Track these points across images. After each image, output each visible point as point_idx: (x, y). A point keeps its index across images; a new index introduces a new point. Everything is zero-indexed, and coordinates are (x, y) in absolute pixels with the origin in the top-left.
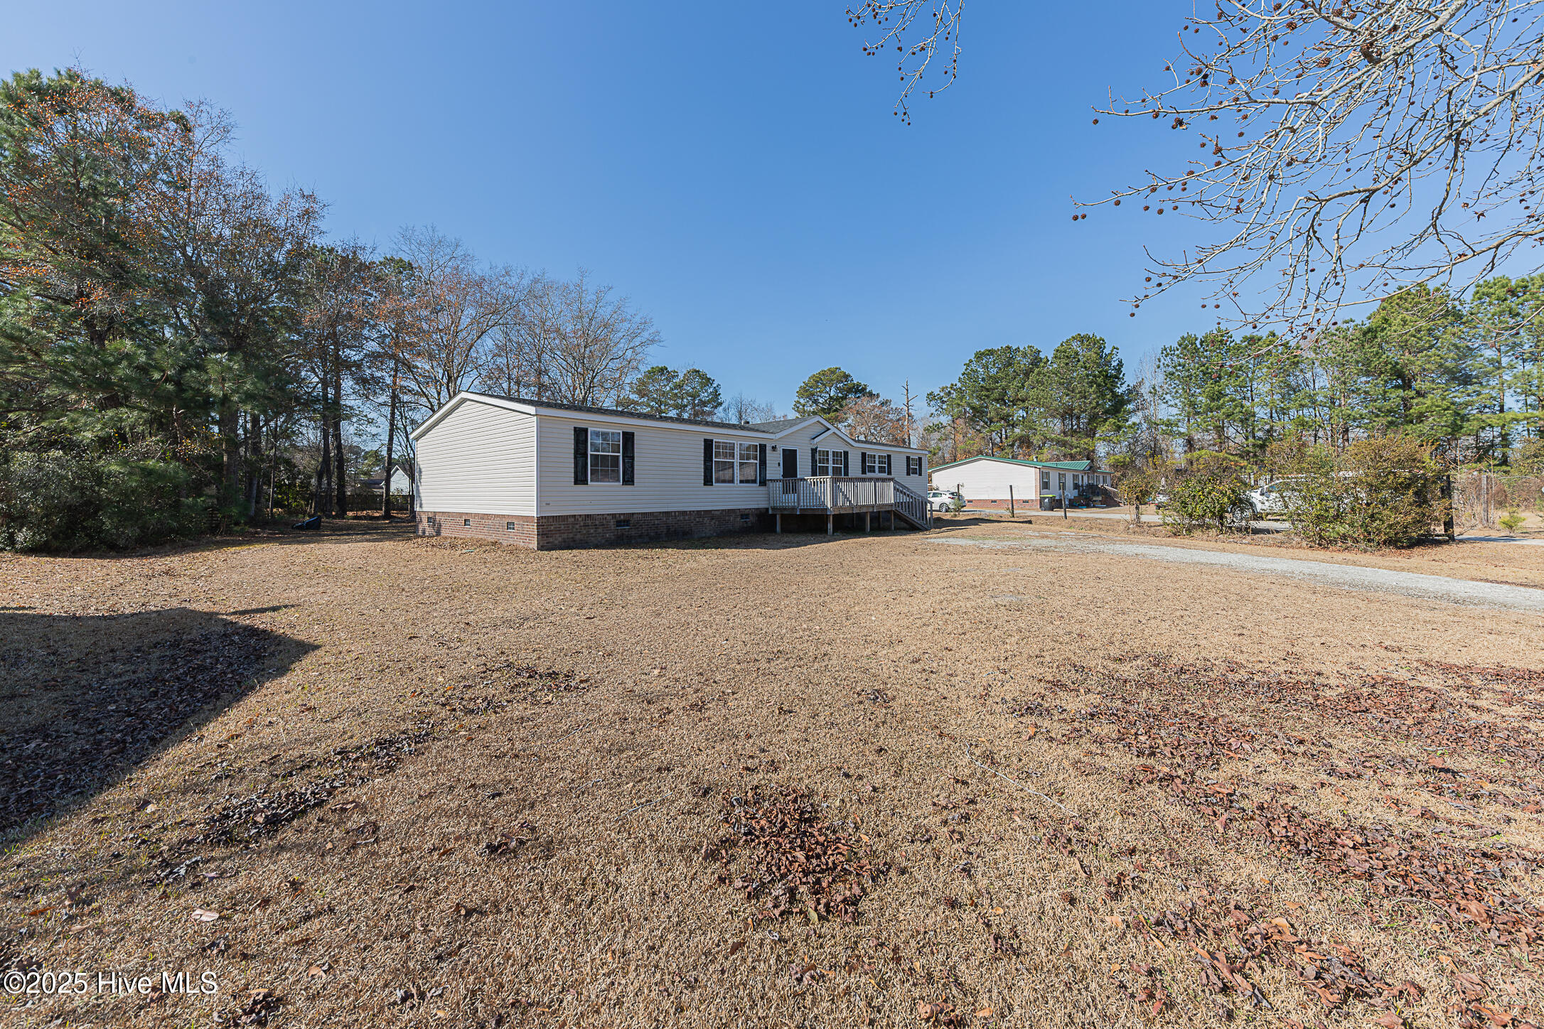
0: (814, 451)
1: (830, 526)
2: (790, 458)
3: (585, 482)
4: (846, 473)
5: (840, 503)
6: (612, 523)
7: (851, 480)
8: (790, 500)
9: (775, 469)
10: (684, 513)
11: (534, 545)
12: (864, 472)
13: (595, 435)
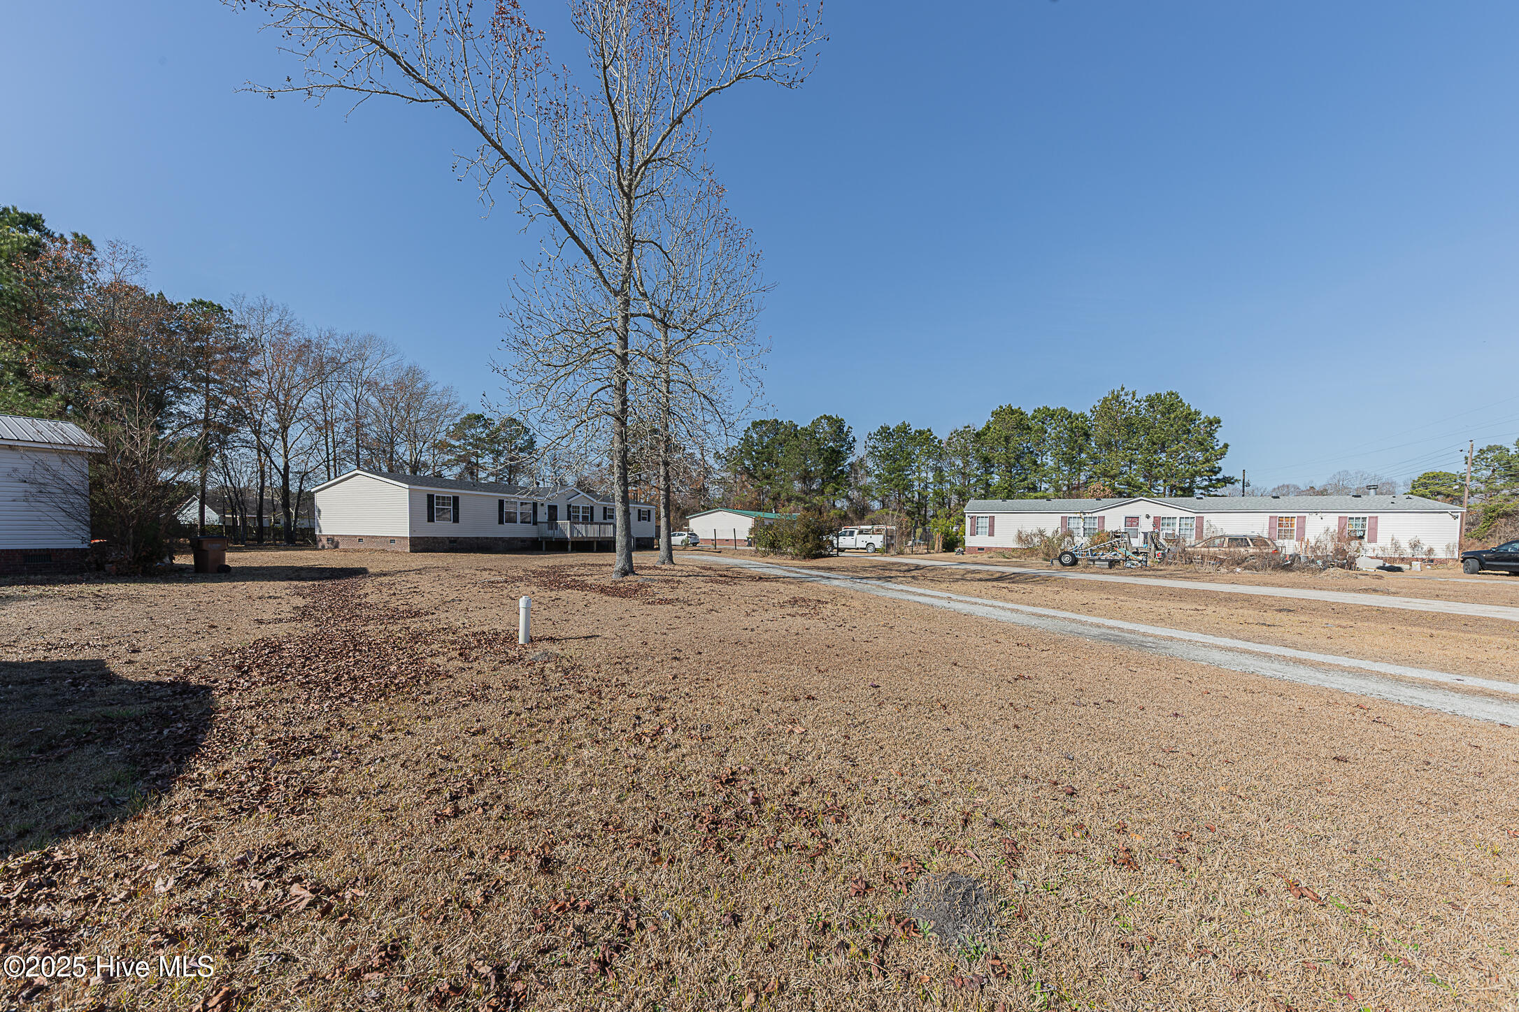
0: (569, 506)
1: (570, 547)
2: (553, 509)
3: (433, 521)
4: (592, 519)
5: (575, 535)
6: (447, 542)
7: (596, 523)
8: (550, 533)
9: (543, 515)
10: (487, 538)
11: (408, 550)
12: (605, 518)
13: (438, 498)
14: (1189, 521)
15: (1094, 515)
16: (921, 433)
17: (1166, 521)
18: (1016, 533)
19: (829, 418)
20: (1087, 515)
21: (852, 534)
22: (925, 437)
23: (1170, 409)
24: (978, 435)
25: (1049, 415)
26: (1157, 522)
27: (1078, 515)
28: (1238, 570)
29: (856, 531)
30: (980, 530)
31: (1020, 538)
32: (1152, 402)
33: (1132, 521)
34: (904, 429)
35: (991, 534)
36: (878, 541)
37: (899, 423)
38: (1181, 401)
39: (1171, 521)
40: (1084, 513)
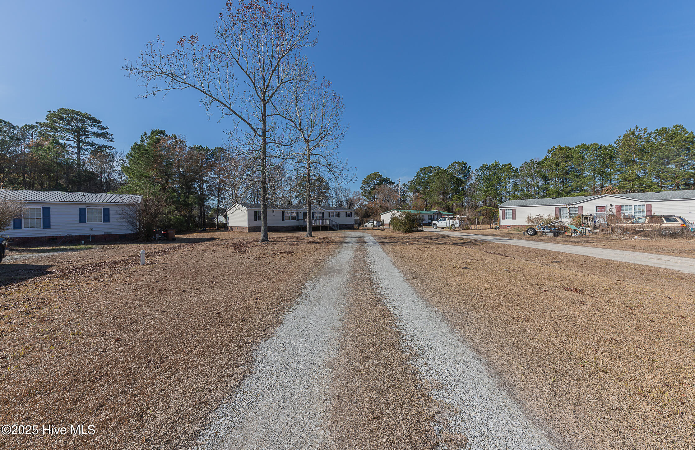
0: (313, 213)
2: (305, 214)
3: (256, 220)
4: (323, 217)
8: (303, 224)
9: (300, 216)
10: (278, 226)
11: (247, 231)
12: (329, 217)
13: (258, 212)
14: (641, 207)
15: (576, 206)
16: (505, 166)
17: (625, 208)
18: (527, 217)
19: (458, 163)
20: (571, 206)
21: (445, 220)
22: (508, 168)
23: (673, 135)
24: (539, 164)
25: (586, 148)
26: (618, 208)
27: (566, 206)
28: (636, 237)
29: (447, 219)
30: (507, 216)
31: (529, 220)
32: (661, 132)
33: (600, 208)
34: (496, 164)
35: (514, 218)
36: (457, 223)
37: (493, 162)
38: (685, 130)
39: (628, 207)
40: (569, 205)
